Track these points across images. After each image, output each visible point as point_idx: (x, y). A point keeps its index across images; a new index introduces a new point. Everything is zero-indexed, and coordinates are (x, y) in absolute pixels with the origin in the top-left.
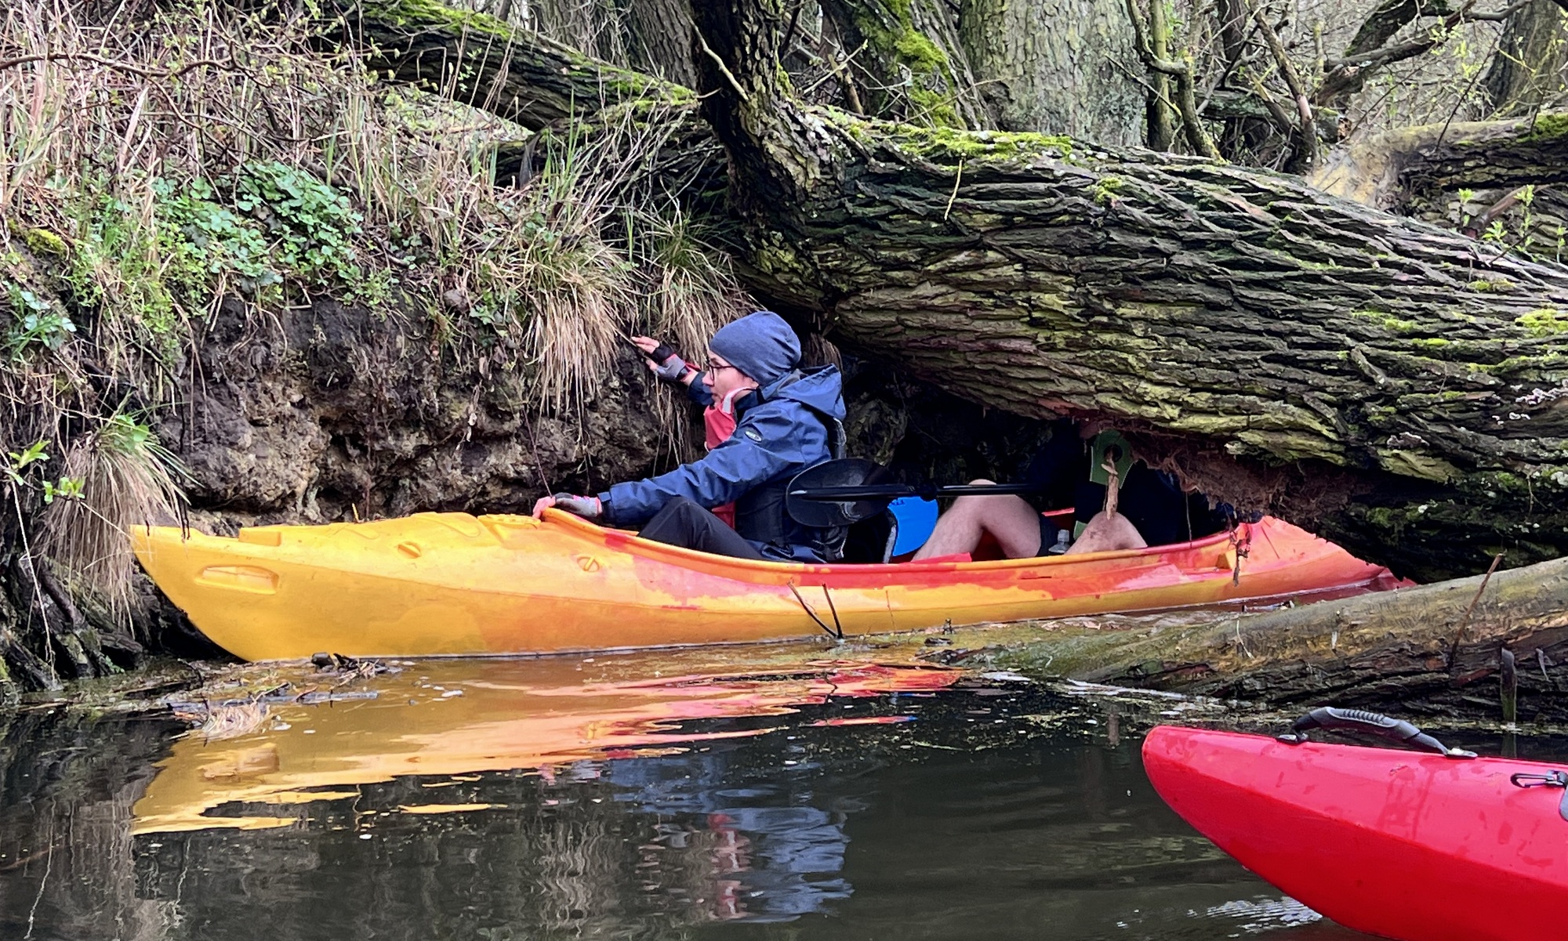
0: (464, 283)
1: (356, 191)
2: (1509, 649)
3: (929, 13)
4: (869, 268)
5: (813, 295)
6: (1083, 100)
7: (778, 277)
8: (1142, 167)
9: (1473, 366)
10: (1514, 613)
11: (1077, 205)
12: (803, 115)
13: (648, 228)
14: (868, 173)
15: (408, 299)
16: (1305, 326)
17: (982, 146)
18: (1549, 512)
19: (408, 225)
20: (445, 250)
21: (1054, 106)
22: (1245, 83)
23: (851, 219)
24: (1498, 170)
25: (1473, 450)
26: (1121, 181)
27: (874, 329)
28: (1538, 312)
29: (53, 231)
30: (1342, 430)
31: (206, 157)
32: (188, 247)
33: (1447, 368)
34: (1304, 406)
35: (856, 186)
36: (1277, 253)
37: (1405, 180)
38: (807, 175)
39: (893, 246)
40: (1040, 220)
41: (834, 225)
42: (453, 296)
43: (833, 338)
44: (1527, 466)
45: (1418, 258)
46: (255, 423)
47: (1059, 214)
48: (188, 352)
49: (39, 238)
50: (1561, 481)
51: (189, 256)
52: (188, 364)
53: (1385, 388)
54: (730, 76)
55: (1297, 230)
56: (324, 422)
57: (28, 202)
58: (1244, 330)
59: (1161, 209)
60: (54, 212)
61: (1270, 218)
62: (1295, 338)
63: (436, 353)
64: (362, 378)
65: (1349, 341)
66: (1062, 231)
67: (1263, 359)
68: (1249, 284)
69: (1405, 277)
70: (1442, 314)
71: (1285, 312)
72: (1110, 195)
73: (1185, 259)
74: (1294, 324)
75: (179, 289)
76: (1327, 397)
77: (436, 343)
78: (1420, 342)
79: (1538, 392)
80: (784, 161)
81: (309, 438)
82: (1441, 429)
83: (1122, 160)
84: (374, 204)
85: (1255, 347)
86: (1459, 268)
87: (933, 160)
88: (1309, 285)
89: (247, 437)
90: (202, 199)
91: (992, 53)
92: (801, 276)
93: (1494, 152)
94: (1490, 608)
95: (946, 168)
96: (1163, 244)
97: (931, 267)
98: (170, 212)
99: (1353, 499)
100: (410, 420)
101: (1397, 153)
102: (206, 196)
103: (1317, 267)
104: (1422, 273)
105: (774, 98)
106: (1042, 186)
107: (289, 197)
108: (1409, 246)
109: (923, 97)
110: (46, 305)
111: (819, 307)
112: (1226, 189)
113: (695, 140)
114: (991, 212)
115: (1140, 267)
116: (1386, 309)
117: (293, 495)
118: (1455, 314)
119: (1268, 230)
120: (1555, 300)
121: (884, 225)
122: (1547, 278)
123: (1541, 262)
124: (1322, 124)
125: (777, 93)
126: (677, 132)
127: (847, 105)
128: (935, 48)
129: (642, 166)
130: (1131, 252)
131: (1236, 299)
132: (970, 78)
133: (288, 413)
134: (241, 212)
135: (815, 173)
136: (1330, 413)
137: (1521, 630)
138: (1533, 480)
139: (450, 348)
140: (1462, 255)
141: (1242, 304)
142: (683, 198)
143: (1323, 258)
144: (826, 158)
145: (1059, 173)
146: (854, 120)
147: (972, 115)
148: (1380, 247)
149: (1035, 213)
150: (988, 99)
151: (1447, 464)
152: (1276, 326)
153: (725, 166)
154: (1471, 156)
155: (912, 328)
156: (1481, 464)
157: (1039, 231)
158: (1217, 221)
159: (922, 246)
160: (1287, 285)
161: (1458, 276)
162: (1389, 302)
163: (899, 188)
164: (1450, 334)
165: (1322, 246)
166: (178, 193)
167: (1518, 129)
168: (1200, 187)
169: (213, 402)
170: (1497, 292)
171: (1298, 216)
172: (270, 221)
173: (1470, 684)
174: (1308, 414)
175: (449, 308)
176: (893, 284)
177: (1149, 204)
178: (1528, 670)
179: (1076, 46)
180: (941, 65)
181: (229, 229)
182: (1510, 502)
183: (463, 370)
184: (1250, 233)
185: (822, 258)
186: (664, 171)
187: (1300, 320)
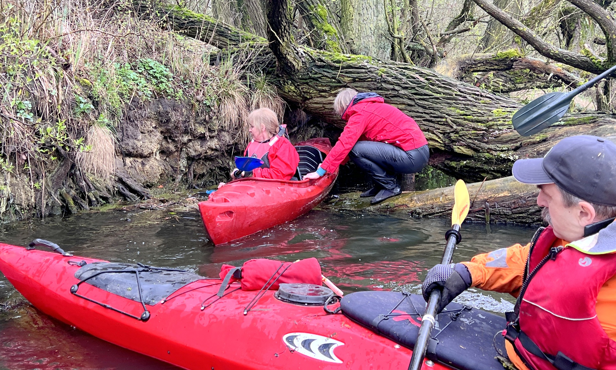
0: (202, 94)
1: (171, 66)
2: (488, 202)
3: (332, 19)
4: (315, 92)
5: (299, 99)
6: (374, 44)
7: (290, 93)
8: (391, 66)
9: (479, 124)
10: (489, 193)
11: (373, 76)
12: (298, 48)
13: (253, 78)
14: (316, 65)
15: (186, 98)
16: (435, 112)
17: (347, 58)
18: (499, 164)
19: (186, 77)
20: (196, 84)
21: (366, 46)
22: (419, 40)
23: (310, 78)
24: (487, 67)
25: (479, 147)
26: (385, 70)
27: (316, 109)
28: (498, 110)
29: (87, 79)
30: (444, 140)
31: (129, 56)
32: (124, 83)
33: (473, 125)
34: (434, 133)
35: (312, 69)
36: (427, 91)
37: (462, 69)
38: (298, 65)
39: (322, 86)
40: (362, 80)
41: (306, 79)
42: (199, 97)
43: (304, 110)
44: (494, 152)
45: (465, 93)
46: (142, 133)
47: (368, 78)
48: (124, 113)
49: (83, 81)
50: (502, 156)
51: (124, 85)
52: (124, 116)
53: (456, 130)
54: (278, 38)
55: (433, 85)
56: (162, 132)
57: (80, 70)
58: (418, 112)
59: (396, 78)
60: (87, 73)
61: (426, 81)
62: (432, 115)
63: (194, 113)
64: (173, 120)
65: (447, 116)
66: (369, 83)
67: (423, 120)
68: (420, 99)
69: (462, 99)
70: (472, 109)
71: (429, 107)
72: (382, 73)
73: (403, 92)
74: (432, 111)
75: (121, 95)
76: (440, 131)
77: (193, 111)
78: (466, 117)
79: (497, 132)
80: (292, 61)
81: (157, 137)
82: (471, 141)
83: (386, 64)
84: (176, 71)
85: (421, 117)
86: (476, 97)
87: (334, 62)
88: (436, 100)
89: (140, 136)
90: (128, 69)
91: (349, 30)
92: (296, 93)
93: (486, 62)
94: (483, 191)
95: (337, 64)
96: (397, 88)
97: (333, 92)
98: (119, 73)
99: (446, 159)
100: (186, 132)
101: (459, 62)
102: (129, 68)
103: (438, 95)
104: (466, 98)
105: (290, 43)
106: (363, 70)
107: (153, 69)
108: (462, 90)
109: (330, 42)
110: (86, 101)
111: (301, 102)
112: (414, 73)
113: (267, 54)
114: (349, 77)
115: (390, 94)
116: (457, 108)
117: (153, 153)
118: (475, 109)
119: (425, 84)
120: (502, 106)
121: (320, 80)
122: (500, 100)
123: (498, 95)
124: (439, 52)
125: (291, 42)
126: (262, 51)
127: (309, 45)
128: (333, 29)
129: (252, 61)
130: (388, 90)
131: (416, 104)
132: (343, 38)
133: (151, 130)
134: (139, 73)
135: (301, 64)
136: (441, 136)
137: (490, 198)
138: (495, 156)
139: (198, 112)
140: (477, 93)
141: (418, 105)
142: (263, 70)
143: (439, 93)
144: (304, 60)
145: (368, 67)
146: (312, 50)
147: (343, 48)
148: (455, 90)
149: (362, 78)
150: (348, 43)
151: (472, 150)
152: (427, 111)
153: (275, 62)
154: (479, 63)
155: (327, 109)
156: (481, 151)
157: (363, 83)
158: (411, 82)
159: (330, 86)
160: (430, 100)
161: (476, 99)
162: (457, 105)
163: (324, 69)
164: (474, 115)
165: (440, 89)
166: (121, 68)
167: (492, 56)
168: (407, 72)
169: (131, 127)
170: (486, 103)
171: (433, 81)
172: (147, 75)
173: (477, 212)
174: (435, 136)
175: (197, 101)
176: (322, 96)
177: (393, 76)
178: (493, 208)
179: (372, 29)
180: (335, 33)
181: (136, 78)
182: (488, 161)
183: (201, 118)
184: (420, 85)
185: (302, 89)
186: (258, 62)
187: (433, 110)
